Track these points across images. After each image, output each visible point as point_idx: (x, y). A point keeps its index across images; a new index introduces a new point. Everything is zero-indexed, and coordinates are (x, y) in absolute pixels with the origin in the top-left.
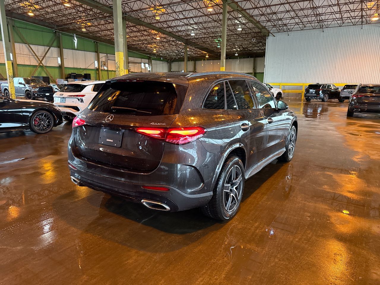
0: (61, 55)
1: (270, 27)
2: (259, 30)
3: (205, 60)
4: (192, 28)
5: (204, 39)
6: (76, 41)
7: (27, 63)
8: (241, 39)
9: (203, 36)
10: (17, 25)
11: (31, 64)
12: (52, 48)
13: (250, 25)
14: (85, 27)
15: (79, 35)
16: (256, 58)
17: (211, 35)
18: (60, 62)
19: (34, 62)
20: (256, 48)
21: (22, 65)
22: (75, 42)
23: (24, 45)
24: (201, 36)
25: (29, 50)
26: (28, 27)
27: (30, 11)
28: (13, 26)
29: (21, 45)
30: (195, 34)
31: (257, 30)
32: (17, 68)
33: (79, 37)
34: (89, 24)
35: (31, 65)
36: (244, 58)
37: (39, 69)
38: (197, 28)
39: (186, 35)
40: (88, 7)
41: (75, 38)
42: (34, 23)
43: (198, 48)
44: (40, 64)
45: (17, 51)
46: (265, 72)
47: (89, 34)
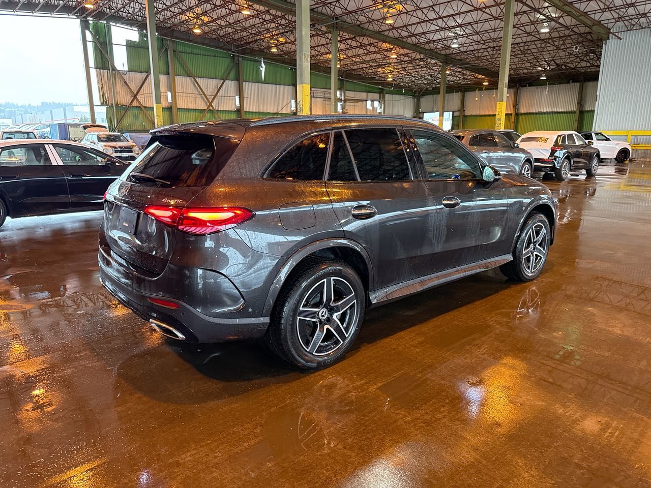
0: (240, 92)
1: (610, 21)
2: (588, 30)
3: (482, 90)
4: (453, 35)
5: (478, 53)
6: (263, 69)
7: (192, 106)
8: (552, 48)
9: (476, 47)
10: (180, 48)
11: (197, 108)
12: (227, 82)
13: (568, 20)
14: (276, 46)
15: (268, 58)
16: (585, 84)
17: (491, 45)
18: (238, 104)
19: (202, 106)
20: (584, 64)
21: (184, 109)
22: (261, 71)
23: (188, 79)
24: (471, 48)
25: (195, 86)
26: (195, 51)
27: (197, 26)
28: (174, 51)
29: (184, 78)
30: (459, 45)
31: (582, 29)
32: (177, 115)
33: (268, 62)
34: (282, 40)
35: (197, 110)
36: (560, 83)
37: (208, 115)
38: (461, 33)
39: (443, 48)
40: (279, 14)
41: (262, 63)
42: (203, 44)
43: (466, 69)
44: (209, 107)
45: (178, 89)
46: (596, 109)
47: (284, 56)
